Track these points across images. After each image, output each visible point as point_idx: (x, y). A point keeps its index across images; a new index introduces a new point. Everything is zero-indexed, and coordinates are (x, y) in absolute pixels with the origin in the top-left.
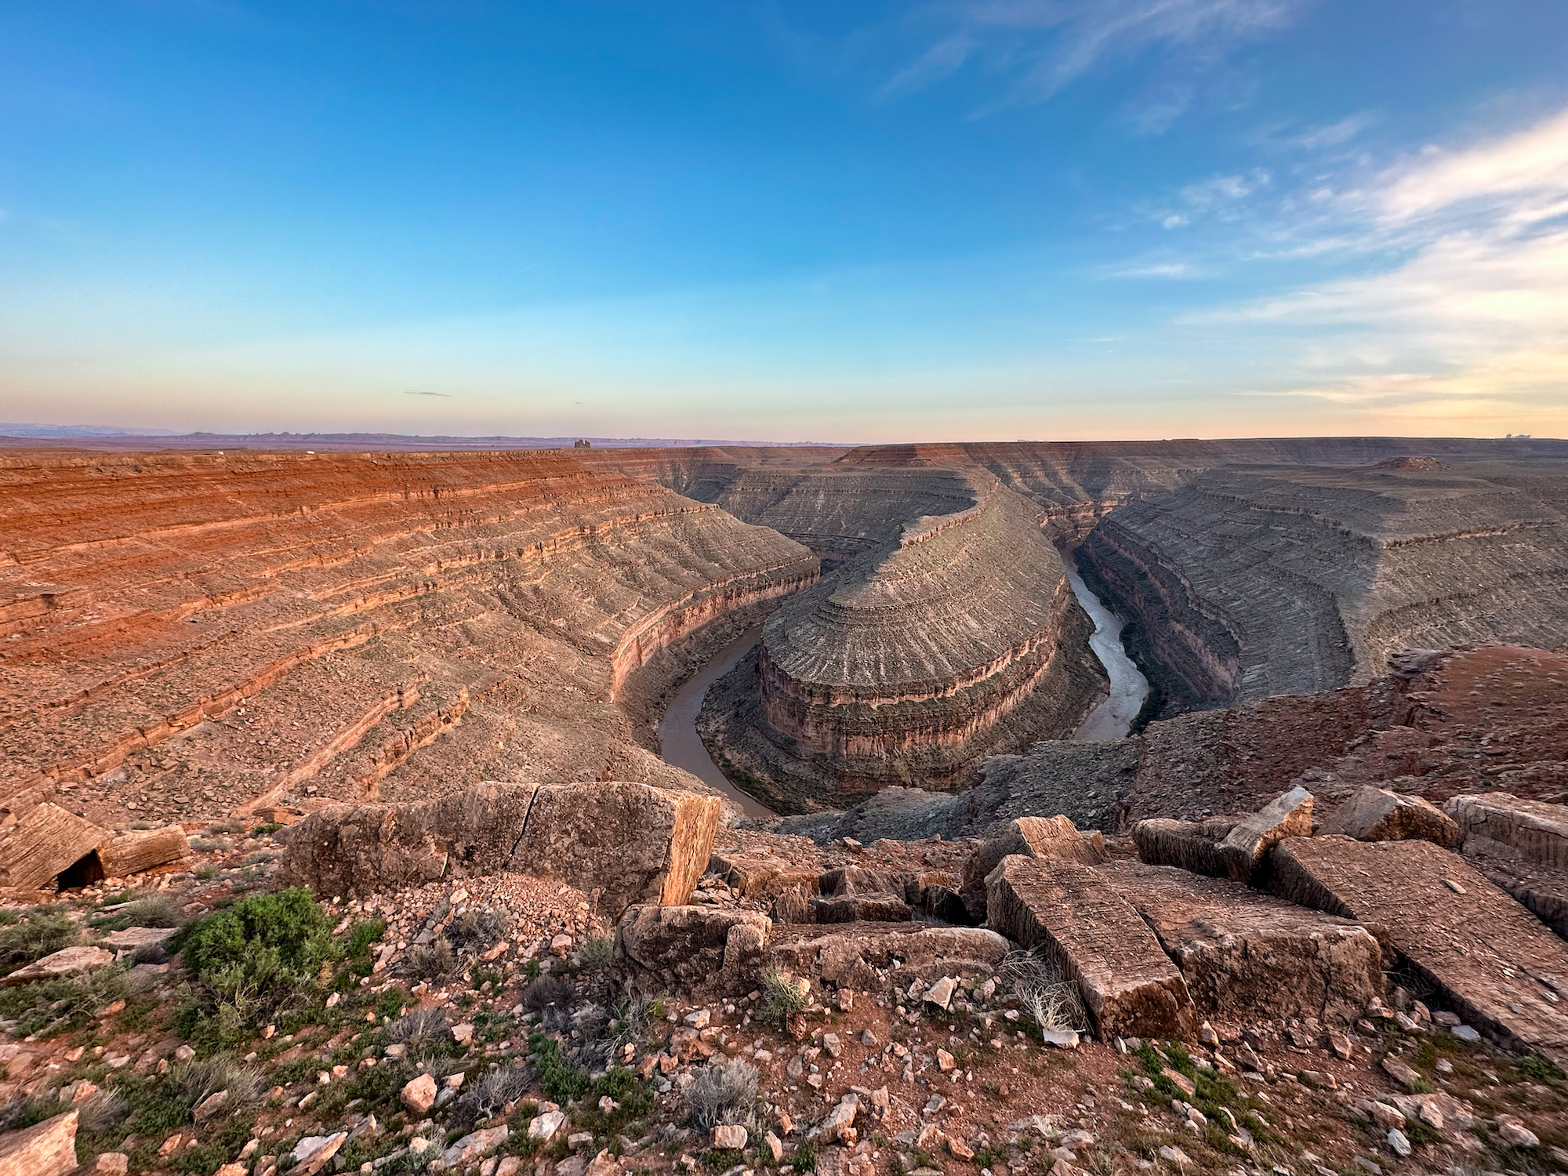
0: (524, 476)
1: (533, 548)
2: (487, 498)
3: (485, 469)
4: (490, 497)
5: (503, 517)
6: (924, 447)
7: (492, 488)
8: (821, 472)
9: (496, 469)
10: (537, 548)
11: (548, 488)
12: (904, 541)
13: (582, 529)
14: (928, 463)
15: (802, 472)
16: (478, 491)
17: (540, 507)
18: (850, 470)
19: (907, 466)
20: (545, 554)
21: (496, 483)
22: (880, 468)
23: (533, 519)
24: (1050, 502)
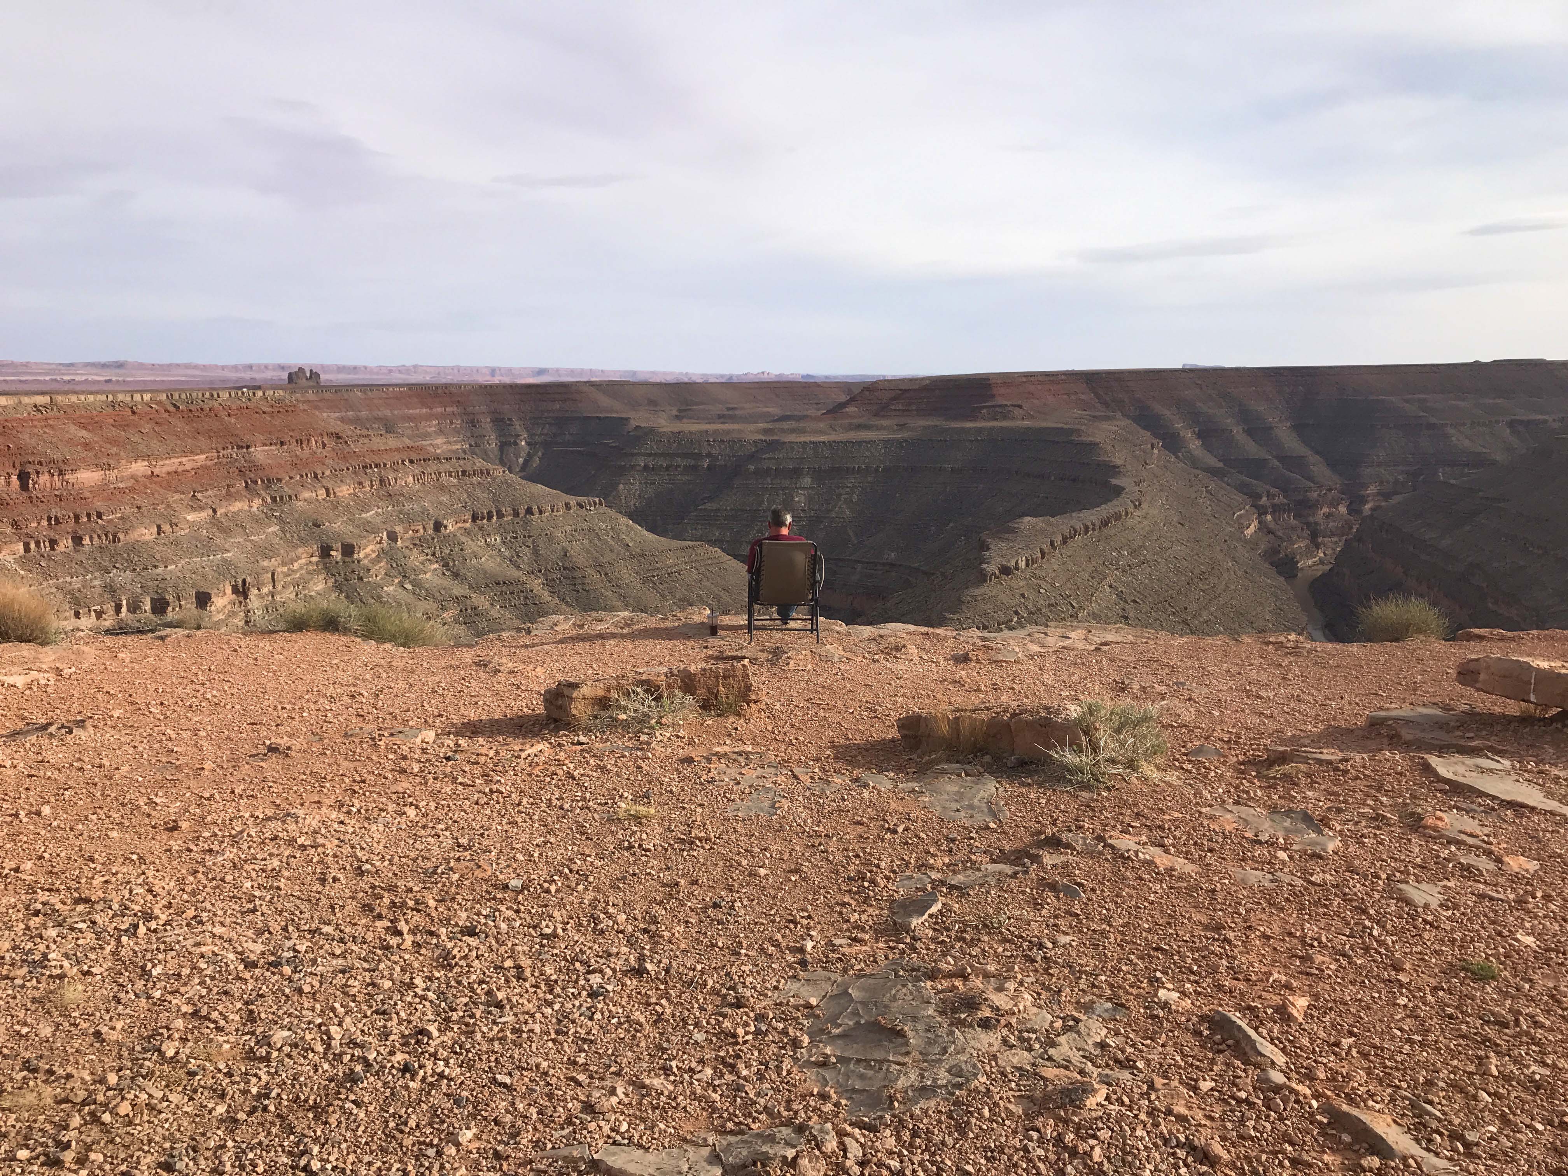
0: (203, 442)
1: (229, 590)
2: (132, 489)
3: (125, 427)
4: (136, 486)
5: (166, 528)
6: (1009, 380)
7: (140, 467)
8: (803, 431)
9: (147, 428)
10: (235, 590)
11: (255, 467)
12: (992, 568)
13: (325, 552)
14: (1017, 412)
15: (766, 431)
16: (112, 474)
17: (237, 506)
18: (859, 427)
19: (974, 419)
20: (254, 601)
21: (147, 457)
22: (922, 422)
23: (226, 531)
24: (1260, 487)
